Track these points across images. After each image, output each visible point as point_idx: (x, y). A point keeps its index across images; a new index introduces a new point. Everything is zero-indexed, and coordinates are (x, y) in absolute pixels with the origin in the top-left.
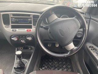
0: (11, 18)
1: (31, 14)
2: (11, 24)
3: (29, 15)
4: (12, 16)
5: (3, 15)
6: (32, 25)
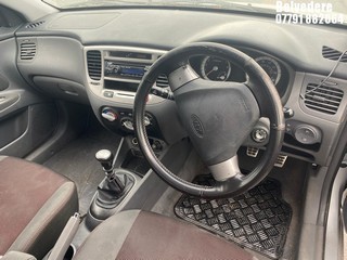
0: (106, 60)
2: (103, 78)
3: (149, 56)
4: (108, 57)
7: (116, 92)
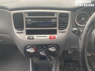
0: (26, 18)
1: (57, 13)
2: (25, 29)
3: (53, 14)
4: (27, 16)
5: (15, 15)
6: (57, 28)
7: (35, 36)
